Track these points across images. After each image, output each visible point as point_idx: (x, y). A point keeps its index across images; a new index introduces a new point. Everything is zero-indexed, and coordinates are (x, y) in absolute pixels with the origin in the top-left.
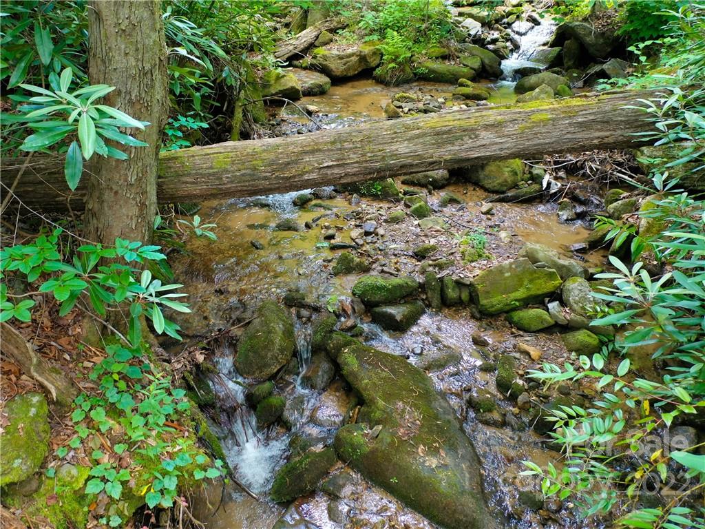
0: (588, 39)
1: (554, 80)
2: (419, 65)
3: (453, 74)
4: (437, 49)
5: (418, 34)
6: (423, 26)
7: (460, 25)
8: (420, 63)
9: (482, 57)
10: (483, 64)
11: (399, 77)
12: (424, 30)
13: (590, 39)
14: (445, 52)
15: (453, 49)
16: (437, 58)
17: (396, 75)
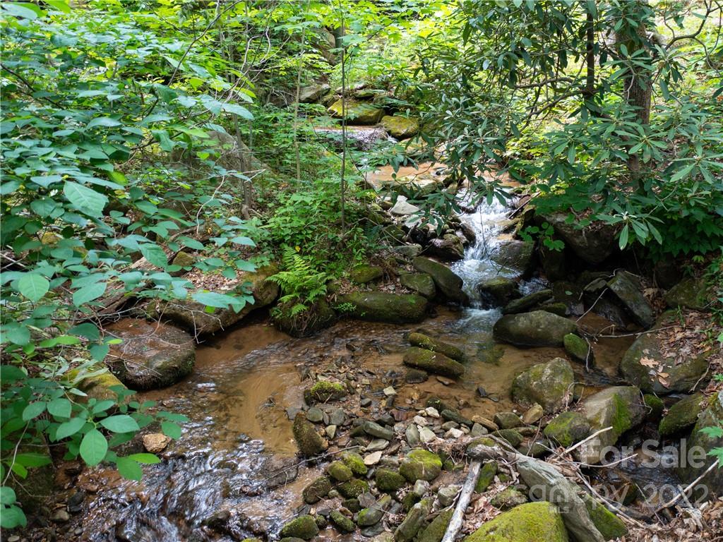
0: (577, 241)
1: (554, 324)
2: (342, 299)
3: (396, 311)
4: (366, 269)
5: (333, 248)
6: (340, 236)
7: (389, 213)
8: (341, 295)
9: (434, 275)
10: (437, 286)
11: (312, 321)
12: (342, 241)
13: (580, 241)
14: (377, 272)
15: (388, 263)
16: (367, 283)
17: (306, 318)
